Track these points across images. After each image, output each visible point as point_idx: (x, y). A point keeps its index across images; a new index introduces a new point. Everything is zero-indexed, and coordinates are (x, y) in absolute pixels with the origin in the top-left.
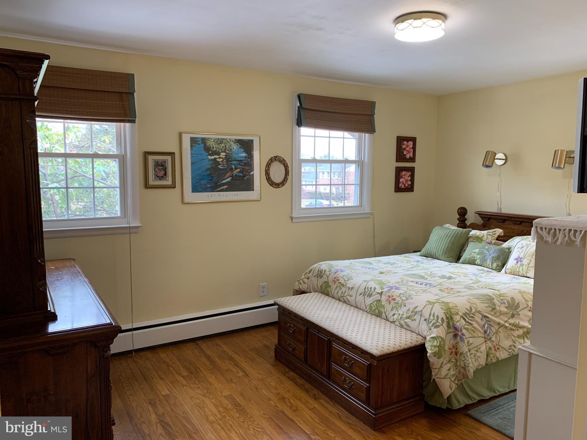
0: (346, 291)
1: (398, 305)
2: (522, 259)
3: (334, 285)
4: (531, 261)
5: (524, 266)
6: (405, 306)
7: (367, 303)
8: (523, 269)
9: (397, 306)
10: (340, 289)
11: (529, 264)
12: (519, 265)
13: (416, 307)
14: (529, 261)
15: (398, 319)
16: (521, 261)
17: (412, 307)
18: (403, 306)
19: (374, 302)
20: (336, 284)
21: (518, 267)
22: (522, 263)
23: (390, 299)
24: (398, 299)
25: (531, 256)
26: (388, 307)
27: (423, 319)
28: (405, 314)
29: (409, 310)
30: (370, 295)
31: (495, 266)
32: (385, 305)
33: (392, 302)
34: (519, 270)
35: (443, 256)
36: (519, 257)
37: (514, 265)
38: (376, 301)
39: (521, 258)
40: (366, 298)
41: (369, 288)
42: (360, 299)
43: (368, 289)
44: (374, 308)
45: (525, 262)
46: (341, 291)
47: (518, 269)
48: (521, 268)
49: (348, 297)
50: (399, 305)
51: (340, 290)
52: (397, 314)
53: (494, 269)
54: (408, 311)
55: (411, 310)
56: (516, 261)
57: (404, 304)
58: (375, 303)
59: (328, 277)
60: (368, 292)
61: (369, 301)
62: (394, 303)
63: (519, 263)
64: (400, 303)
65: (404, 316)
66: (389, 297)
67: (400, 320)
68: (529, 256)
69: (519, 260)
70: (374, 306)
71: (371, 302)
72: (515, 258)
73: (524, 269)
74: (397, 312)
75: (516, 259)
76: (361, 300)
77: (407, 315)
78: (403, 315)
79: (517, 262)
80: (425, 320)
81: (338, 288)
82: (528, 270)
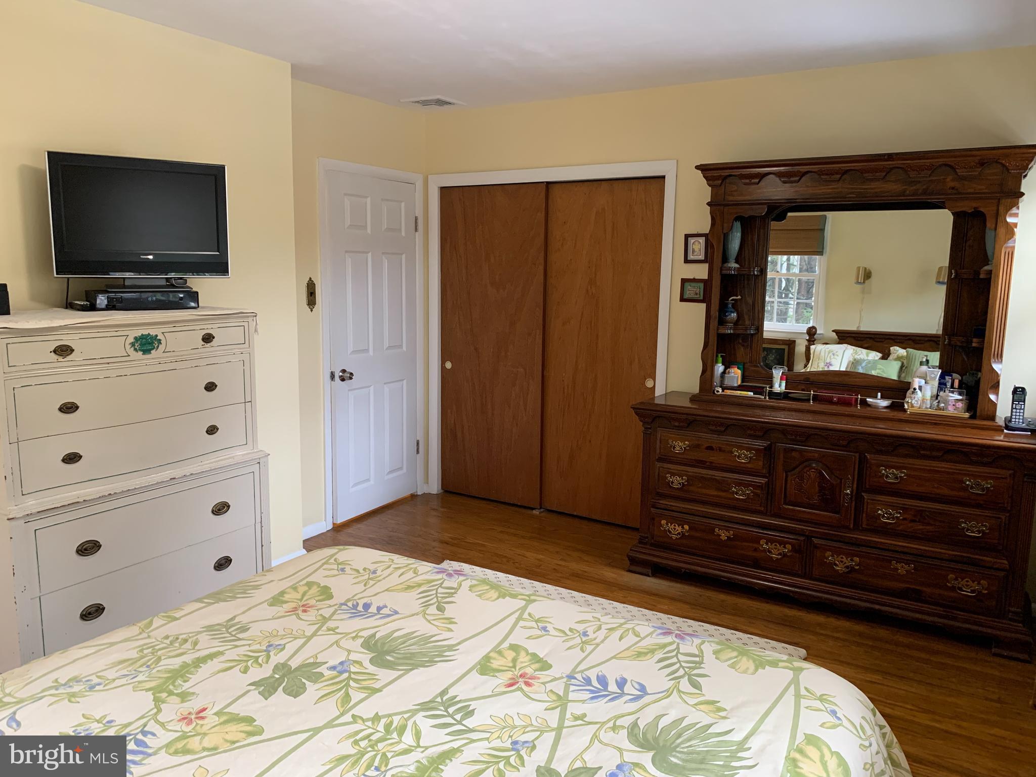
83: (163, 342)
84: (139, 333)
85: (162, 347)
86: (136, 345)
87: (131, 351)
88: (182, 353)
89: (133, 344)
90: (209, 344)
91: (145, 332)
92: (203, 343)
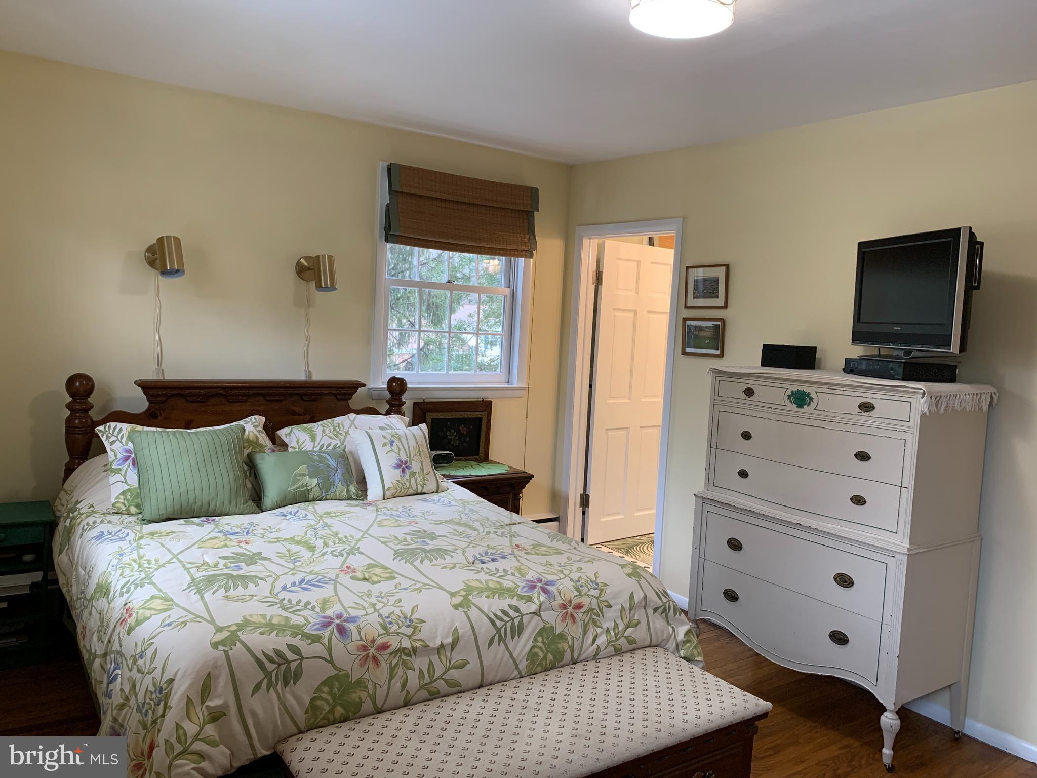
0: (431, 662)
1: (595, 614)
2: (408, 464)
3: (378, 672)
4: (422, 462)
5: (417, 475)
6: (609, 606)
7: (518, 657)
8: (416, 481)
9: (594, 617)
10: (408, 668)
11: (422, 469)
12: (407, 476)
13: (632, 595)
14: (420, 464)
15: (612, 642)
16: (408, 468)
17: (624, 600)
18: (605, 609)
19: (535, 640)
20: (383, 664)
21: (407, 479)
22: (412, 470)
23: (570, 610)
24: (585, 601)
25: (418, 454)
26: (575, 631)
27: (650, 611)
28: (619, 621)
29: (623, 609)
30: (518, 630)
31: (354, 491)
32: (566, 630)
33: (579, 615)
34: (410, 485)
35: (234, 503)
36: (401, 461)
37: (400, 479)
38: (540, 633)
39: (406, 462)
40: (511, 647)
41: (499, 614)
42: (495, 655)
43: (501, 620)
44: (541, 655)
45: (415, 466)
46: (418, 671)
47: (408, 484)
48: (413, 479)
49: (454, 674)
50: (595, 611)
51: (409, 673)
52: (602, 633)
53: (354, 497)
54: (624, 613)
55: (627, 606)
56: (400, 470)
57: (606, 604)
58: (540, 639)
59: (331, 662)
60: (509, 625)
61: (522, 645)
62: (584, 613)
63: (407, 471)
64: (596, 606)
65: (621, 627)
66: (564, 607)
67: (617, 640)
68: (416, 455)
69: (404, 466)
70: (541, 648)
71: (530, 644)
72: (394, 465)
73: (419, 479)
74: (599, 630)
75: (398, 466)
76: (499, 656)
77: (625, 621)
78: (616, 626)
79: (403, 471)
80: (655, 610)
81: (400, 670)
82: (424, 480)
83: (815, 400)
84: (795, 389)
85: (813, 405)
86: (792, 398)
87: (788, 402)
88: (832, 415)
89: (789, 397)
90: (867, 414)
91: (801, 389)
92: (860, 411)
